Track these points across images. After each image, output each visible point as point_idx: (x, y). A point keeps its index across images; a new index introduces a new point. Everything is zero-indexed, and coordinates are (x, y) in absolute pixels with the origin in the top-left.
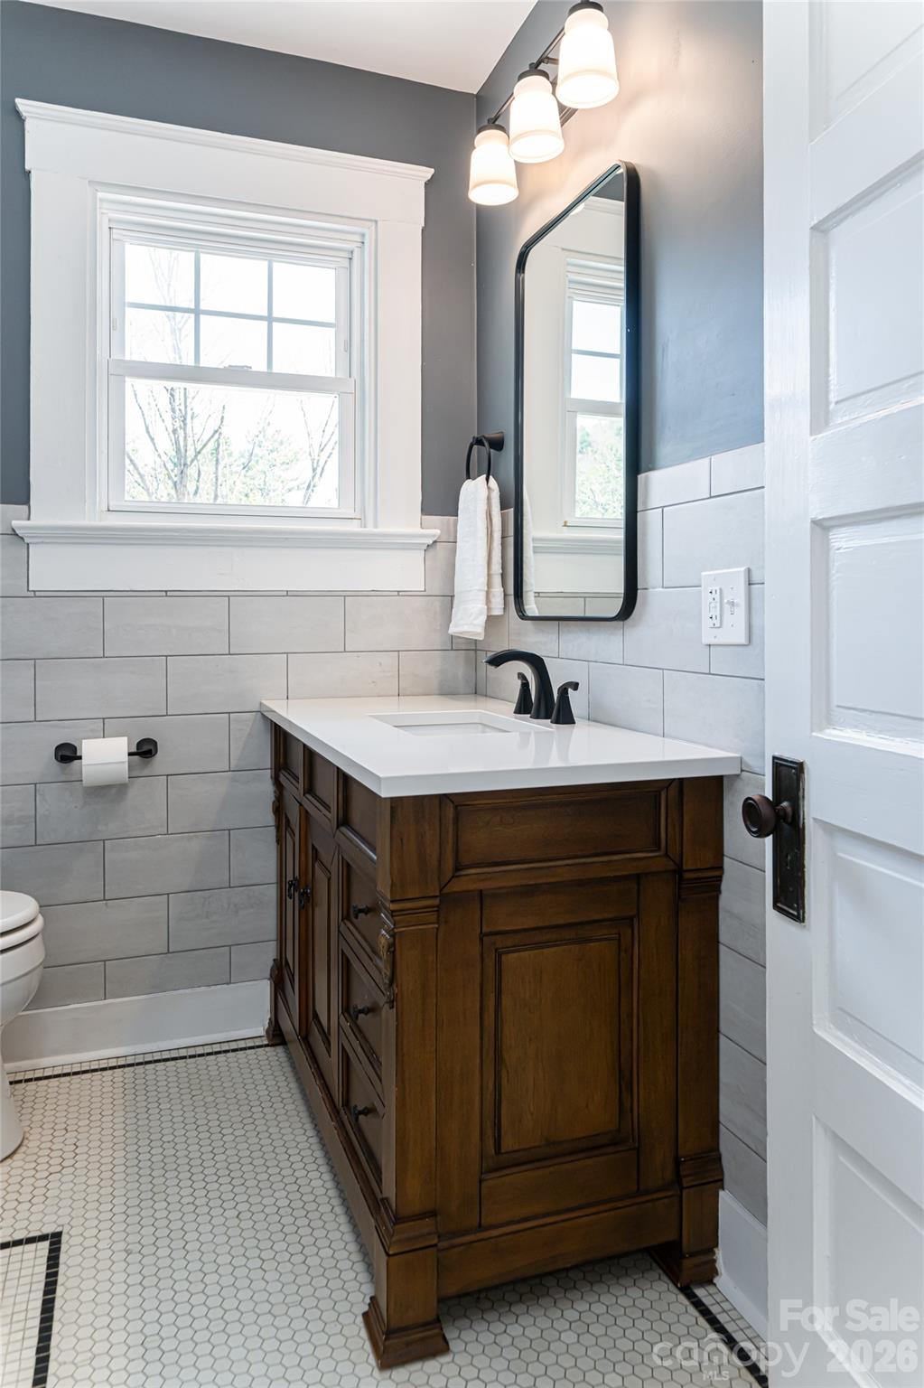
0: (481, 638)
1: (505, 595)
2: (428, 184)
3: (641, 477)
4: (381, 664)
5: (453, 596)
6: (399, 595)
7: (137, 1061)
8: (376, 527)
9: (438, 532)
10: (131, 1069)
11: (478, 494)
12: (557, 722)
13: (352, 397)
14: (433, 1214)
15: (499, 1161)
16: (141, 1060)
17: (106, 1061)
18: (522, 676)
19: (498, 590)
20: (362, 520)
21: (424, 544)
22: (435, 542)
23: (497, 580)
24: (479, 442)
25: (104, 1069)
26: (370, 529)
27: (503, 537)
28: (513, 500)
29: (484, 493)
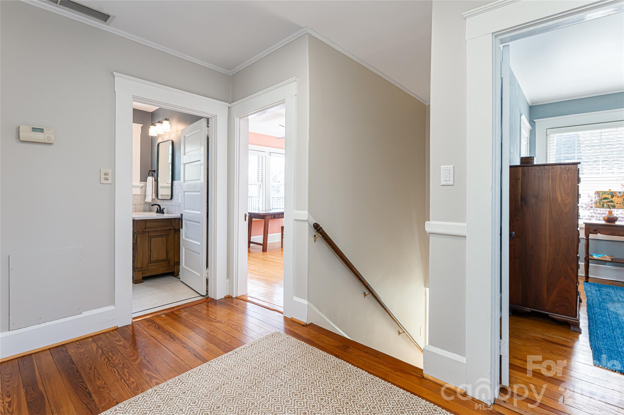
0: (151, 202)
1: (155, 196)
2: (142, 127)
3: (173, 181)
5: (146, 195)
6: (136, 195)
9: (143, 185)
11: (150, 179)
12: (162, 213)
14: (142, 268)
15: (151, 262)
18: (157, 208)
19: (154, 195)
21: (141, 187)
22: (143, 186)
23: (154, 193)
24: (151, 171)
27: (155, 186)
28: (157, 181)
29: (151, 179)
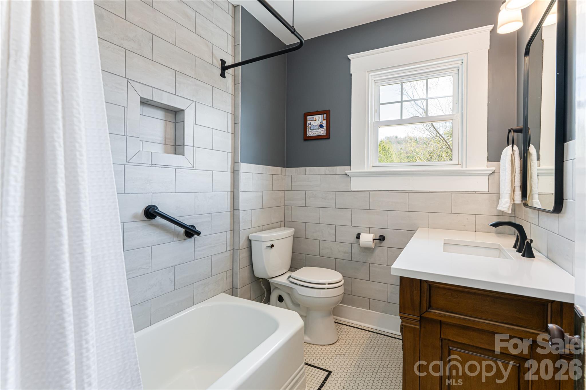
0: (510, 213)
2: (491, 32)
3: (565, 144)
4: (467, 219)
5: (499, 194)
6: (476, 193)
7: (377, 332)
8: (466, 167)
9: (494, 168)
10: (374, 333)
11: (507, 153)
13: (458, 120)
16: (378, 332)
17: (368, 328)
19: (518, 193)
20: (461, 165)
21: (489, 173)
22: (492, 173)
23: (517, 189)
24: (510, 131)
25: (366, 330)
26: (464, 168)
29: (511, 153)
